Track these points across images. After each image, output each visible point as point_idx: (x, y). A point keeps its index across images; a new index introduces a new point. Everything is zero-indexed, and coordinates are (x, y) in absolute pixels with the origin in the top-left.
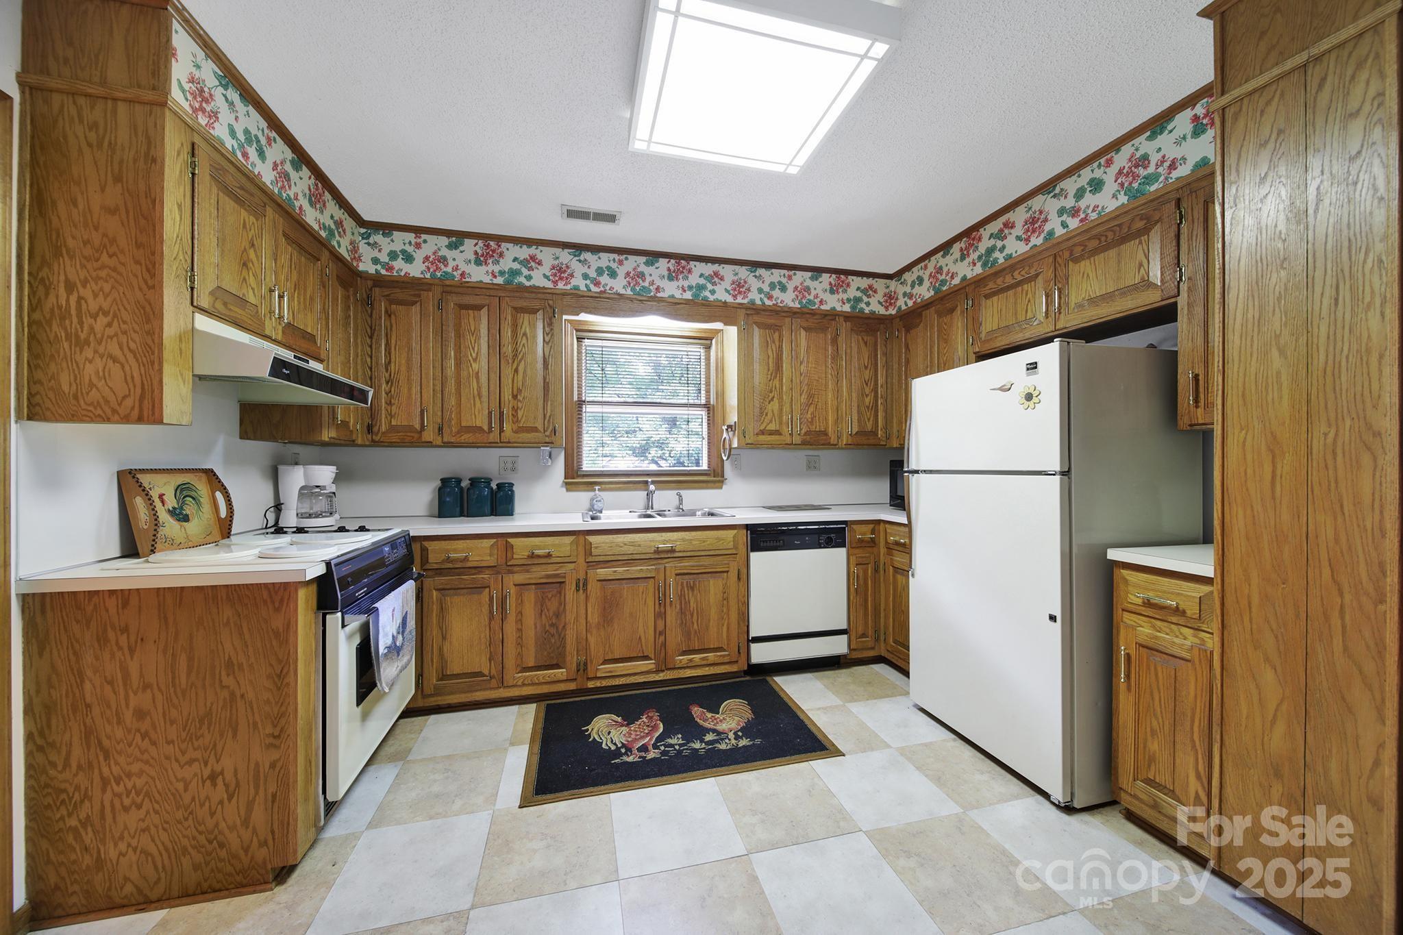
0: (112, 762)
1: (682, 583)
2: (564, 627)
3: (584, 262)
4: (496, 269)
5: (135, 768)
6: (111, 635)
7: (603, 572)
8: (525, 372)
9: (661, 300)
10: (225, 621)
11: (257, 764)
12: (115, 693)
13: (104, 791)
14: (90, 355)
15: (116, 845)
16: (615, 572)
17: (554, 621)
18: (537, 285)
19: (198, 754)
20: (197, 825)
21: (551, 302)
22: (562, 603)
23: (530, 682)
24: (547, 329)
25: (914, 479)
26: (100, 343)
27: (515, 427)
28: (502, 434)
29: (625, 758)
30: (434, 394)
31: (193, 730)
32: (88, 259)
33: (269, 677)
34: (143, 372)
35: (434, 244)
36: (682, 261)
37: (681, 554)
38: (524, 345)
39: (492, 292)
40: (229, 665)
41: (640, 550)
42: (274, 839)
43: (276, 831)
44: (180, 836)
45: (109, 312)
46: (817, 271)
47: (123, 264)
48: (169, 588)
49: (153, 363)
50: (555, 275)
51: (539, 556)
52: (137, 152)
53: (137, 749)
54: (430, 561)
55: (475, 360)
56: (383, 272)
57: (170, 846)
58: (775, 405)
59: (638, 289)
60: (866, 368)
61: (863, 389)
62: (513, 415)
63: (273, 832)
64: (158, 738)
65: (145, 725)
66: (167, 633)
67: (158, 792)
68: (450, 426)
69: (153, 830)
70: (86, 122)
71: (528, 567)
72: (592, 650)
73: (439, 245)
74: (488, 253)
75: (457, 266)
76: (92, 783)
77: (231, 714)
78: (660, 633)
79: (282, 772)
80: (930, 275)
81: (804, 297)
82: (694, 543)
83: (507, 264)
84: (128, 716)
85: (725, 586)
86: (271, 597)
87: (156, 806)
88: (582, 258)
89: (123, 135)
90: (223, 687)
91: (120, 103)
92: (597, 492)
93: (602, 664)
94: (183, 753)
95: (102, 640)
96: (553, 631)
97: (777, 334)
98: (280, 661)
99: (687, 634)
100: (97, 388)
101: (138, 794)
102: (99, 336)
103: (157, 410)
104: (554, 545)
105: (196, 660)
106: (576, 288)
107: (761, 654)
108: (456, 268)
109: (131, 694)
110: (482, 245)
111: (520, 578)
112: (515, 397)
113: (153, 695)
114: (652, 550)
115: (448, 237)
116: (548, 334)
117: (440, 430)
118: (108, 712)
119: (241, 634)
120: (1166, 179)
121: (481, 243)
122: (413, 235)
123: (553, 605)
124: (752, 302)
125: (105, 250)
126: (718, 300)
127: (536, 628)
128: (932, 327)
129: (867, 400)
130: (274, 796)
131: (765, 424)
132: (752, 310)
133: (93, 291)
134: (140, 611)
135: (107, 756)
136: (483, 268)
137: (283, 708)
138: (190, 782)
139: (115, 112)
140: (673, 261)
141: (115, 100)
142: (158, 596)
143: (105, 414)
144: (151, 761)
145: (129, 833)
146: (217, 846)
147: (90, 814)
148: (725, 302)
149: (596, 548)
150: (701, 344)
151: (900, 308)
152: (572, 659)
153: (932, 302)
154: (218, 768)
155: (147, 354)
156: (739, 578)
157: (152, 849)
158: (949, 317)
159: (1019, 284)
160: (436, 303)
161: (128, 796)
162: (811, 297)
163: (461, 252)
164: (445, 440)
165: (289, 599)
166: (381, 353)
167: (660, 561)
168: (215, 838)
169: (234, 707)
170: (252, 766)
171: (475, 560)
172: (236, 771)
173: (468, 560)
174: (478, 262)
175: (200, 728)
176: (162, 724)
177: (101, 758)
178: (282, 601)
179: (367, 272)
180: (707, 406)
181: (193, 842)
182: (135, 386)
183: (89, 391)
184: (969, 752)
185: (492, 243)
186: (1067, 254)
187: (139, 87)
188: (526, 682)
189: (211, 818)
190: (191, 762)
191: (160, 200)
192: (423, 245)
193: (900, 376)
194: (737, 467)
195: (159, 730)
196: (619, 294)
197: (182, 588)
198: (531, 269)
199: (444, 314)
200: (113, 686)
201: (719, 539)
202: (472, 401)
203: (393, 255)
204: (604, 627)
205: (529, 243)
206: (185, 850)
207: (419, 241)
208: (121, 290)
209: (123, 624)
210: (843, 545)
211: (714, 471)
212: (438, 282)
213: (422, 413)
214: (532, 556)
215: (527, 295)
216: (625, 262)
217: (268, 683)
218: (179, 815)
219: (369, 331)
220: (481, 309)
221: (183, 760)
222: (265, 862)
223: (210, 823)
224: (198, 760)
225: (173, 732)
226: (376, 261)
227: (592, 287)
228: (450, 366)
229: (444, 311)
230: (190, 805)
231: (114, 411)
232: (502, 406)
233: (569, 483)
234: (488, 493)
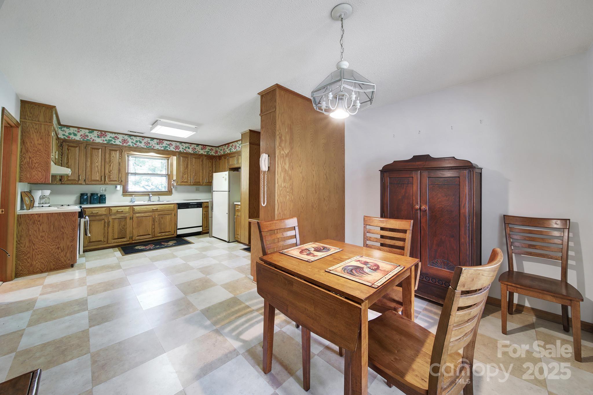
1: (160, 217)
2: (126, 228)
4: (104, 139)
5: (40, 247)
6: (36, 222)
7: (137, 215)
8: (113, 166)
9: (155, 149)
10: (62, 219)
11: (68, 245)
12: (36, 233)
13: (33, 251)
14: (34, 170)
15: (35, 261)
16: (141, 215)
17: (123, 227)
18: (117, 144)
19: (55, 244)
20: (54, 257)
21: (121, 149)
22: (126, 223)
23: (116, 242)
24: (120, 155)
26: (36, 168)
27: (109, 180)
28: (105, 182)
29: (146, 249)
30: (83, 171)
31: (54, 239)
32: (34, 153)
34: (46, 174)
35: (83, 132)
36: (161, 140)
37: (159, 210)
38: (113, 159)
39: (103, 145)
40: (63, 227)
41: (148, 209)
44: (50, 259)
45: (39, 163)
46: (198, 145)
47: (42, 154)
49: (48, 172)
50: (123, 142)
51: (119, 212)
52: (46, 133)
53: (41, 243)
54: (86, 213)
55: (97, 163)
56: (67, 138)
57: (48, 261)
58: (186, 176)
59: (148, 146)
60: (210, 167)
62: (109, 177)
63: (71, 258)
64: (46, 241)
65: (43, 239)
66: (49, 221)
67: (46, 251)
68: (88, 180)
69: (44, 258)
70: (34, 128)
71: (116, 214)
72: (134, 233)
73: (86, 132)
74: (102, 135)
76: (30, 250)
77: (63, 236)
78: (153, 229)
80: (223, 149)
81: (194, 150)
82: (163, 208)
83: (108, 138)
84: (39, 237)
85: (171, 217)
86: (72, 214)
87: (45, 254)
88: (131, 138)
89: (43, 130)
90: (61, 231)
92: (133, 197)
93: (137, 237)
94: (52, 243)
95: (34, 223)
96: (123, 229)
97: (187, 159)
98: (74, 226)
99: (161, 229)
100: (35, 177)
101: (41, 252)
102: (36, 167)
103: (49, 181)
104: (123, 209)
105: (55, 226)
106: (130, 145)
107: (180, 232)
108: (91, 138)
109: (40, 233)
110: (100, 133)
111: (113, 217)
112: (109, 172)
113: (45, 233)
114: (152, 209)
115: (89, 130)
116: (120, 157)
117: (85, 180)
118: (35, 236)
119: (65, 221)
120: (238, 150)
122: (77, 129)
123: (123, 223)
124: (180, 151)
125: (38, 151)
126: (171, 150)
127: (118, 229)
129: (210, 175)
130: (72, 251)
131: (183, 180)
132: (180, 153)
133: (35, 159)
134: (43, 218)
135: (34, 245)
136: (100, 139)
137: (74, 235)
138: (53, 249)
139: (41, 126)
140: (158, 140)
141: (41, 124)
142: (47, 214)
143: (37, 181)
144: (44, 245)
145: (38, 259)
146: (59, 261)
147: (30, 256)
148: (173, 151)
149: (136, 209)
150: (167, 160)
151: (218, 154)
152: (128, 236)
153: (223, 155)
154: (59, 246)
156: (175, 215)
157: (44, 262)
158: (225, 159)
159: (234, 157)
160: (84, 147)
161: (38, 252)
162: (196, 151)
163: (93, 134)
164: (87, 183)
165: (76, 215)
167: (154, 212)
168: (58, 259)
170: (67, 245)
171: (100, 213)
172: (63, 246)
173: (98, 213)
174: (98, 137)
175: (56, 239)
176: (47, 238)
179: (61, 138)
180: (168, 175)
181: (53, 260)
182: (44, 176)
185: (103, 132)
187: (46, 122)
190: (53, 245)
191: (51, 143)
192: (80, 132)
194: (176, 190)
196: (142, 147)
197: (53, 213)
198: (116, 140)
199: (87, 150)
200: (36, 232)
201: (170, 207)
202: (96, 173)
203: (70, 134)
204: (138, 228)
205: (115, 133)
206: (51, 262)
207: (79, 130)
208: (41, 159)
209: (39, 220)
210: (201, 207)
211: (169, 191)
212: (85, 141)
213: (79, 176)
214: (117, 212)
215: (114, 146)
216: (144, 140)
217: (71, 231)
218: (50, 255)
219: (61, 154)
220: (99, 150)
221: (51, 245)
222: (69, 263)
223: (57, 257)
224: (55, 245)
225: (49, 240)
226: (64, 135)
227: (135, 146)
228: (89, 164)
229: (87, 149)
230: (53, 253)
231: (39, 181)
232: (105, 175)
233: (125, 195)
234: (97, 197)
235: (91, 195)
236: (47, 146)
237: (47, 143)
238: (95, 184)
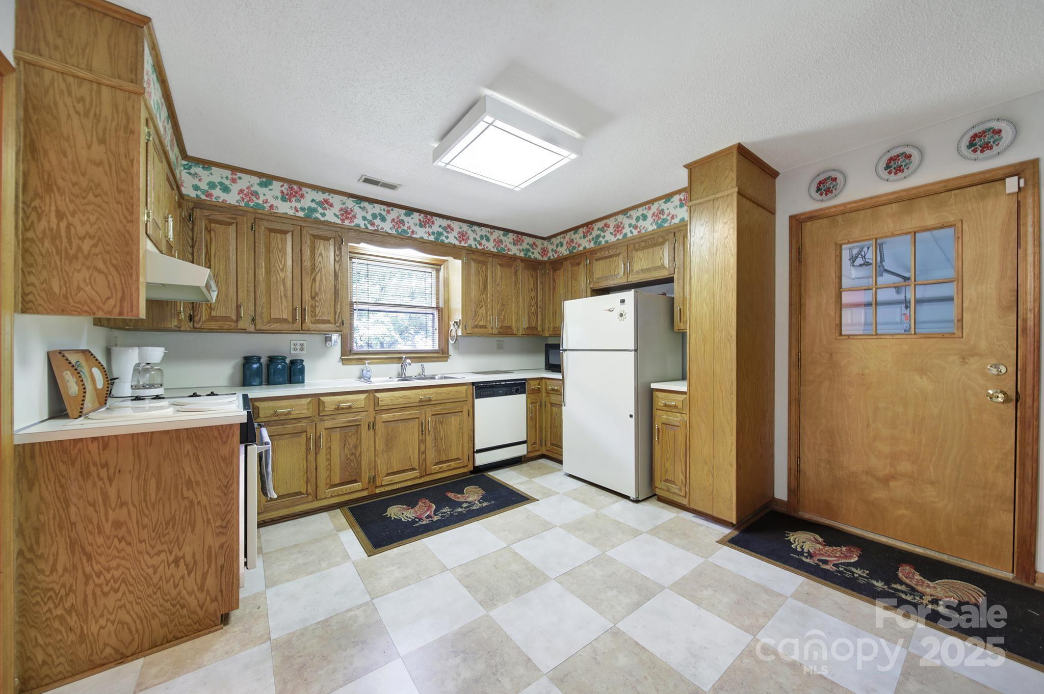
0: (94, 562)
1: (436, 420)
2: (360, 455)
3: (363, 209)
4: (299, 206)
5: (113, 564)
6: (93, 470)
7: (386, 416)
8: (321, 281)
9: (416, 239)
10: (186, 453)
11: (210, 547)
12: (96, 512)
13: (86, 584)
14: (78, 267)
15: (97, 622)
16: (394, 416)
17: (353, 451)
18: (329, 220)
19: (165, 547)
20: (164, 596)
21: (340, 234)
22: (359, 439)
23: (336, 494)
24: (338, 253)
25: (565, 354)
26: (86, 258)
27: (313, 319)
28: (304, 325)
29: (420, 523)
30: (248, 294)
31: (160, 530)
32: (77, 196)
33: (219, 488)
34: (123, 281)
35: (246, 181)
36: (429, 216)
37: (434, 402)
38: (320, 262)
39: (295, 222)
40: (189, 483)
41: (410, 401)
42: (222, 595)
43: (224, 590)
44: (150, 605)
45: (95, 236)
46: (507, 231)
47: (107, 203)
48: (141, 433)
49: (131, 275)
50: (342, 215)
51: (343, 408)
52: (118, 124)
53: (115, 550)
54: (260, 416)
55: (282, 270)
56: (203, 197)
57: (142, 615)
58: (483, 311)
59: (400, 230)
60: (532, 290)
61: (530, 302)
62: (311, 311)
63: (221, 591)
64: (133, 539)
65: (122, 532)
66: (140, 465)
67: (133, 578)
68: (261, 318)
69: (128, 606)
70: (74, 95)
71: (335, 416)
72: (379, 467)
73: (252, 183)
74: (291, 194)
75: (267, 200)
76: (76, 580)
77: (190, 515)
78: (423, 453)
79: (228, 550)
80: (567, 242)
81: (499, 246)
82: (443, 395)
83: (306, 203)
84: (107, 527)
85: (461, 420)
86: (220, 434)
87: (131, 588)
88: (362, 205)
89: (106, 110)
90: (183, 498)
91: (103, 87)
92: (367, 365)
93: (386, 476)
94: (153, 547)
95: (85, 474)
96: (352, 458)
97: (484, 267)
98: (226, 476)
99: (439, 452)
100: (84, 291)
101: (115, 582)
102: (86, 252)
103: (134, 308)
104: (352, 401)
105: (163, 481)
106: (358, 225)
107: (482, 459)
108: (266, 201)
109: (110, 512)
110: (287, 187)
111: (328, 424)
112: (313, 298)
113: (129, 510)
114: (418, 400)
115: (260, 178)
116: (338, 256)
117: (253, 320)
118: (90, 526)
119: (198, 461)
120: (670, 222)
121: (286, 186)
122: (230, 172)
123: (352, 441)
124: (470, 246)
125: (91, 192)
126: (450, 243)
127: (340, 456)
128: (568, 271)
129: (533, 309)
130: (222, 567)
131: (477, 322)
132: (470, 251)
133: (80, 220)
134: (117, 451)
135: (89, 558)
136: (288, 204)
137: (229, 508)
138: (159, 567)
139: (99, 93)
140: (422, 215)
141: (99, 84)
142: (133, 439)
143: (91, 310)
144: (128, 557)
145: (108, 611)
146: (179, 608)
147: (74, 603)
148: (454, 245)
149: (382, 401)
150: (434, 268)
151: (549, 257)
152: (365, 476)
153: (568, 258)
154: (180, 554)
155: (126, 269)
156: (468, 415)
157: (127, 619)
158: (577, 267)
159: (611, 256)
160: (250, 226)
161: (107, 585)
162: (503, 246)
163: (270, 190)
164: (258, 328)
165: (233, 435)
166: (202, 259)
167: (422, 407)
168: (178, 602)
169: (193, 511)
170: (206, 548)
171: (295, 414)
172: (194, 554)
173: (291, 414)
174: (284, 199)
175: (166, 529)
176: (136, 530)
177: (85, 561)
178: (228, 437)
179: (188, 196)
180: (438, 308)
181: (160, 609)
182: (116, 291)
183: (78, 293)
184: (594, 489)
185: (295, 187)
186: (632, 246)
187: (119, 78)
188: (333, 495)
189: (175, 589)
190: (158, 553)
191: (137, 161)
192: (238, 181)
193: (550, 296)
195: (133, 534)
196: (387, 233)
197: (152, 433)
198: (325, 209)
199: (257, 234)
200: (94, 507)
201: (457, 392)
202: (280, 300)
203: (212, 185)
204: (387, 452)
205: (324, 190)
206: (154, 615)
207: (234, 177)
208: (105, 221)
209: (103, 461)
210: (524, 392)
211: (442, 350)
212: (251, 210)
213: (238, 307)
214: (338, 408)
215: (321, 226)
216: (391, 212)
217: (218, 493)
218: (150, 591)
219: (190, 242)
220: (286, 234)
221: (152, 552)
222: (215, 612)
223: (174, 593)
224: (164, 551)
225: (144, 534)
226: (196, 188)
227: (369, 226)
228: (262, 273)
229: (256, 232)
230: (157, 584)
231: (99, 308)
232: (303, 304)
233: (345, 359)
234: (284, 367)
235: (270, 361)
236: (125, 172)
237: (123, 159)
238: (279, 332)
